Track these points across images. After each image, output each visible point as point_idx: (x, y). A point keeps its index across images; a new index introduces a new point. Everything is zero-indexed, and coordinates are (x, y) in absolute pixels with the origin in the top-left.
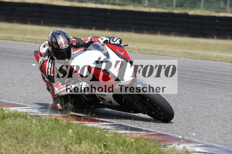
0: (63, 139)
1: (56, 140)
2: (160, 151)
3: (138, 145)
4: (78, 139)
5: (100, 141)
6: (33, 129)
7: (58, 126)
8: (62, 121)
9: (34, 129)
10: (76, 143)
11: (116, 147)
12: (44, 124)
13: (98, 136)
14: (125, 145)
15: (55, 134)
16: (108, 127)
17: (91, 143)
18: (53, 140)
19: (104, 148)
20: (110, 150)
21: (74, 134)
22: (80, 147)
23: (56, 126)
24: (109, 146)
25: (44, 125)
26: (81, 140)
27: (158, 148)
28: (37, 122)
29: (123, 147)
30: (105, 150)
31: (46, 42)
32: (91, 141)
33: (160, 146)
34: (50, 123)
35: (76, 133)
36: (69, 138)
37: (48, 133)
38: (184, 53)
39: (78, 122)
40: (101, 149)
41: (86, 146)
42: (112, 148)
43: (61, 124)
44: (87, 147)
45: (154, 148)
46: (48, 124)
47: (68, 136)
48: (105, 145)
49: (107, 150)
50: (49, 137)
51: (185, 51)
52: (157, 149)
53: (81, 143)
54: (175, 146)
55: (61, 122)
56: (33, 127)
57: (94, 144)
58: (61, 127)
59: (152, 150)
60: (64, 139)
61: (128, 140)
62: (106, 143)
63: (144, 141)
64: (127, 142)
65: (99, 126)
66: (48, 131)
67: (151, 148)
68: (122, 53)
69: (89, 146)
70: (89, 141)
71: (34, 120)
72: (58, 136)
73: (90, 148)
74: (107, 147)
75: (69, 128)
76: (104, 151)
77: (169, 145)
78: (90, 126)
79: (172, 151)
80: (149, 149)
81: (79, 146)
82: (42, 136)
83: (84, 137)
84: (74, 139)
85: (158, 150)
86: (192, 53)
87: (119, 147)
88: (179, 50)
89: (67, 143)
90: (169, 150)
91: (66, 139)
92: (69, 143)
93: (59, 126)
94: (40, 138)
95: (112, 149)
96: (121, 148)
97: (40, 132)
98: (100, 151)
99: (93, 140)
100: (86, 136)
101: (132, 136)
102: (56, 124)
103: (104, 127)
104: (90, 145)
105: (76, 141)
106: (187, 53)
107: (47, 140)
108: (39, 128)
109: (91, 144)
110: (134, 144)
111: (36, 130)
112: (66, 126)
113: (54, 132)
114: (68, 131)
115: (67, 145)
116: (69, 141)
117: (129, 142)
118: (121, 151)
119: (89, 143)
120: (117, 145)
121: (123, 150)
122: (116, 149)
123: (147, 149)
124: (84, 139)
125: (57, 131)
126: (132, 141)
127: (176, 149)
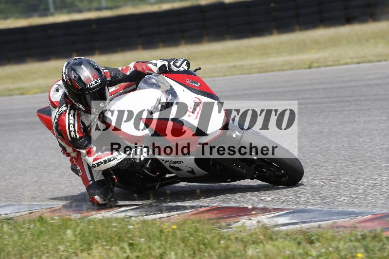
0: (59, 249)
1: (48, 253)
2: (222, 235)
3: (184, 233)
4: (85, 244)
5: (121, 239)
6: (6, 242)
7: (46, 228)
8: (52, 219)
9: (9, 242)
10: (82, 251)
11: (149, 244)
12: (23, 230)
13: (115, 231)
14: (163, 237)
15: (44, 243)
16: (130, 214)
17: (107, 245)
18: (43, 254)
19: (131, 249)
20: (140, 250)
21: (76, 236)
22: (90, 256)
23: (43, 229)
24: (137, 245)
25: (23, 232)
26: (89, 244)
27: (218, 232)
28: (11, 229)
29: (160, 240)
30: (132, 253)
31: (58, 83)
32: (107, 242)
33: (220, 227)
34: (32, 226)
35: (79, 234)
36: (68, 244)
37: (33, 243)
38: (230, 67)
39: (79, 216)
40: (125, 252)
41: (99, 252)
42: (144, 246)
43: (52, 225)
44: (102, 254)
45: (212, 233)
46: (29, 228)
47: (68, 241)
48: (131, 245)
49: (135, 252)
50: (35, 250)
51: (232, 64)
52: (215, 233)
53: (91, 249)
54: (244, 223)
55: (52, 221)
56: (6, 238)
57: (112, 246)
58: (52, 229)
59: (208, 237)
60: (61, 248)
61: (166, 228)
62: (131, 240)
63: (194, 225)
64: (165, 231)
65: (115, 215)
66: (32, 240)
67: (207, 234)
68: (196, 85)
69: (104, 251)
70: (102, 242)
71: (5, 226)
72: (50, 245)
73: (106, 254)
74: (135, 246)
75: (66, 228)
76: (131, 255)
77: (234, 223)
78: (100, 217)
79: (241, 232)
80: (204, 236)
81: (89, 254)
82: (24, 251)
83: (94, 237)
84: (78, 244)
85: (219, 234)
86: (242, 66)
87: (154, 242)
88: (220, 65)
89: (68, 254)
90: (235, 231)
91: (64, 247)
92: (70, 254)
93: (50, 229)
94: (21, 254)
95: (143, 249)
96: (158, 243)
97: (19, 244)
98: (125, 255)
99: (108, 239)
100: (96, 236)
101: (172, 221)
102: (43, 227)
103: (123, 215)
104: (106, 249)
105: (82, 248)
106: (235, 67)
107: (34, 255)
108: (16, 237)
109: (108, 247)
110: (178, 232)
111: (11, 243)
112: (60, 227)
113: (42, 238)
114: (65, 233)
115: (69, 256)
116: (70, 250)
117: (168, 231)
118: (159, 248)
119: (103, 246)
120: (150, 240)
121: (162, 247)
122: (149, 247)
123: (199, 236)
124: (94, 242)
125: (46, 237)
126: (173, 229)
127: (246, 227)
